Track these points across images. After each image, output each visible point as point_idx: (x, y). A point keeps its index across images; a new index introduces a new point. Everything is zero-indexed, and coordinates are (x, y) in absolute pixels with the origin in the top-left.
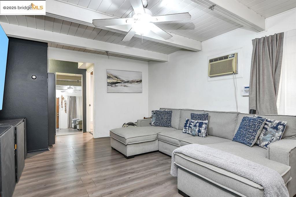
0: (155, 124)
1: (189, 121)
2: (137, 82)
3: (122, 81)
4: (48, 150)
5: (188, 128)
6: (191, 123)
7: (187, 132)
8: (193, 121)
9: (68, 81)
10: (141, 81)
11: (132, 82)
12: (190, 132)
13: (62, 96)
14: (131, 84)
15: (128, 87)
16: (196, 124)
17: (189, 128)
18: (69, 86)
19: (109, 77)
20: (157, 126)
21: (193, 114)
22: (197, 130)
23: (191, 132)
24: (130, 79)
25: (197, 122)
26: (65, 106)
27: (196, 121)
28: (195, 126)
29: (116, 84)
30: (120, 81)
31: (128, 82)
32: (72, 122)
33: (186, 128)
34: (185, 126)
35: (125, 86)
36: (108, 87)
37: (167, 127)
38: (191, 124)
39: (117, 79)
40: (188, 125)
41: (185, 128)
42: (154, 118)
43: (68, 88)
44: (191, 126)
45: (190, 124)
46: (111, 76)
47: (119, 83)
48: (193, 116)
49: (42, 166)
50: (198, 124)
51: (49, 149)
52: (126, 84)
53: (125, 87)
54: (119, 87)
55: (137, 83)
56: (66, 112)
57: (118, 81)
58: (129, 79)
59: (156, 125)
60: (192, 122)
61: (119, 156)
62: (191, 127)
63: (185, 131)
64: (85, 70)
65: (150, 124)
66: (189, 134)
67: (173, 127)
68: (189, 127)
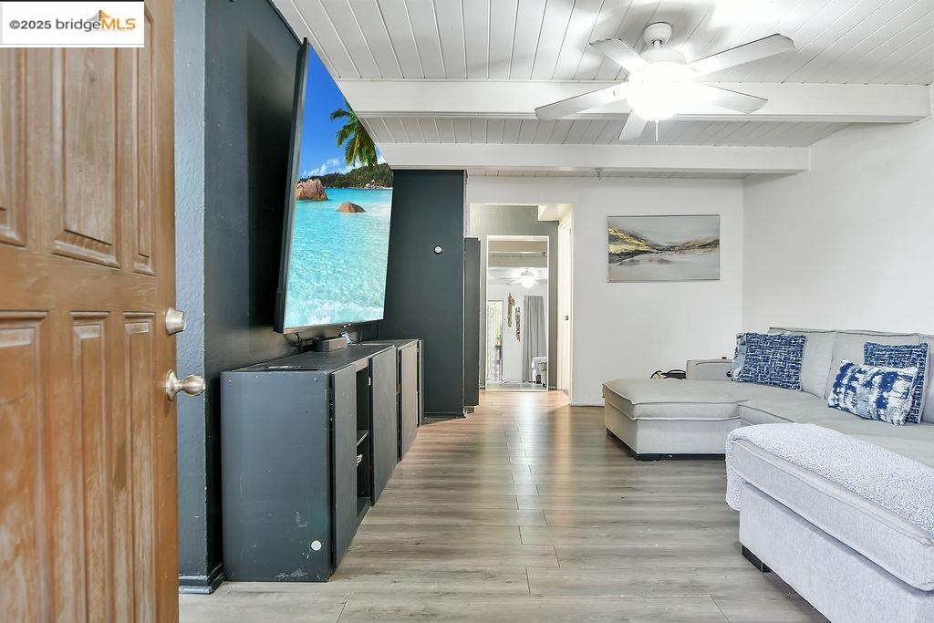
0: (742, 376)
1: (853, 368)
2: (703, 246)
3: (654, 246)
4: (462, 416)
5: (843, 390)
6: (858, 375)
7: (842, 405)
8: (864, 368)
9: (521, 256)
10: (715, 244)
11: (686, 247)
12: (849, 406)
13: (510, 297)
14: (681, 256)
15: (672, 265)
16: (873, 377)
17: (848, 391)
18: (523, 269)
19: (613, 239)
20: (746, 381)
21: (871, 344)
22: (873, 397)
23: (854, 405)
24: (679, 240)
25: (877, 374)
26: (518, 323)
27: (875, 370)
28: (869, 384)
29: (635, 258)
30: (645, 248)
31: (671, 249)
32: (533, 365)
33: (838, 390)
34: (838, 385)
35: (662, 261)
36: (611, 264)
37: (783, 386)
38: (857, 379)
39: (637, 242)
40: (845, 381)
41: (835, 392)
42: (742, 358)
43: (523, 274)
44: (854, 384)
45: (853, 378)
46: (619, 234)
47: (645, 252)
48: (872, 354)
49: (447, 442)
50: (877, 379)
51: (466, 415)
52: (666, 256)
53: (664, 266)
54: (645, 264)
55: (703, 250)
56: (519, 338)
57: (641, 249)
58: (673, 241)
59: (746, 378)
60: (860, 372)
61: (618, 452)
62: (854, 389)
63: (834, 400)
64: (557, 223)
65: (729, 376)
66: (847, 410)
67: (805, 389)
68: (850, 387)
